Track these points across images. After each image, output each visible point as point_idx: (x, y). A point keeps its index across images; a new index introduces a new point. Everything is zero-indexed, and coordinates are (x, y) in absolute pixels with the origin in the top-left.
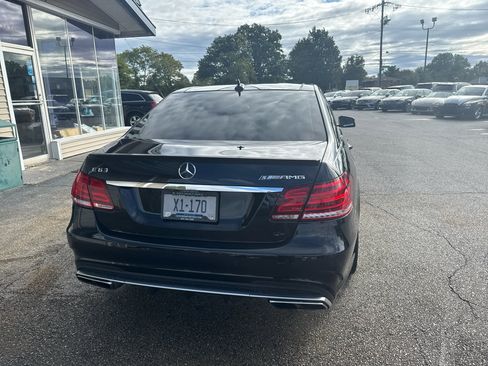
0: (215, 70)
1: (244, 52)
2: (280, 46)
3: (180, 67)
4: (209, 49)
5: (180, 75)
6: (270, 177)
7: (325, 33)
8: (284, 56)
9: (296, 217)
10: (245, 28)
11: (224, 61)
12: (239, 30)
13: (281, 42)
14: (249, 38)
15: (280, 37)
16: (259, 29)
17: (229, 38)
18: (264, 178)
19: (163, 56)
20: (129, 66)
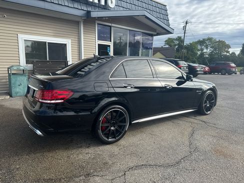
3: (229, 47)
19: (219, 41)
20: (199, 47)
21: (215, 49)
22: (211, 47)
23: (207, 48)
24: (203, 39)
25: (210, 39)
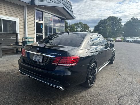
0: (99, 29)
1: (109, 24)
2: (121, 22)
3: (89, 28)
4: (98, 23)
5: (88, 30)
6: (53, 53)
7: (137, 19)
8: (122, 26)
9: (57, 64)
10: (110, 17)
11: (102, 26)
12: (108, 18)
13: (121, 21)
14: (111, 20)
15: (121, 20)
16: (114, 17)
17: (105, 20)
18: (52, 53)
19: (85, 25)
20: (76, 27)
21: (83, 29)
22: (81, 27)
23: (79, 28)
24: (77, 23)
25: (80, 23)
